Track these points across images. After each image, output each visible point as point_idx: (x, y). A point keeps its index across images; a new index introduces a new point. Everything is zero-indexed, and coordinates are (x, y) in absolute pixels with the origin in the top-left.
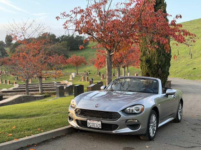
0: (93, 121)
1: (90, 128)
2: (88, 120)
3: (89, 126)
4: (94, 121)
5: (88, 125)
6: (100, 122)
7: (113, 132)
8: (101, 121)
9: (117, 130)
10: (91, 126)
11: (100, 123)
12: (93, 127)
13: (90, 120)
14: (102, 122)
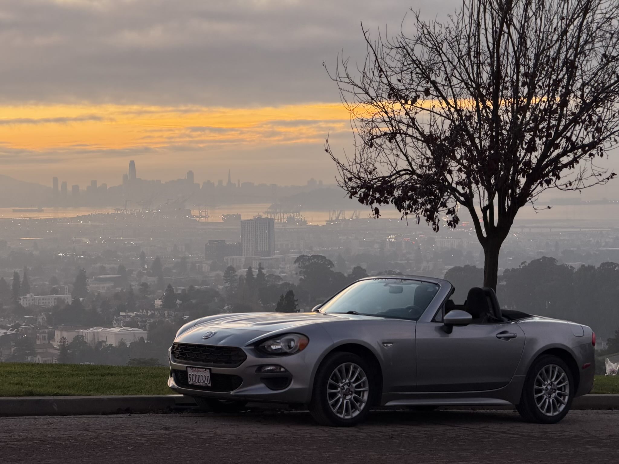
0: (197, 369)
1: (193, 386)
2: (189, 369)
3: (190, 383)
4: (199, 369)
5: (189, 379)
6: (208, 370)
7: (232, 393)
8: (210, 370)
9: (240, 388)
10: (195, 383)
11: (207, 374)
12: (198, 384)
13: (193, 367)
14: (213, 372)
